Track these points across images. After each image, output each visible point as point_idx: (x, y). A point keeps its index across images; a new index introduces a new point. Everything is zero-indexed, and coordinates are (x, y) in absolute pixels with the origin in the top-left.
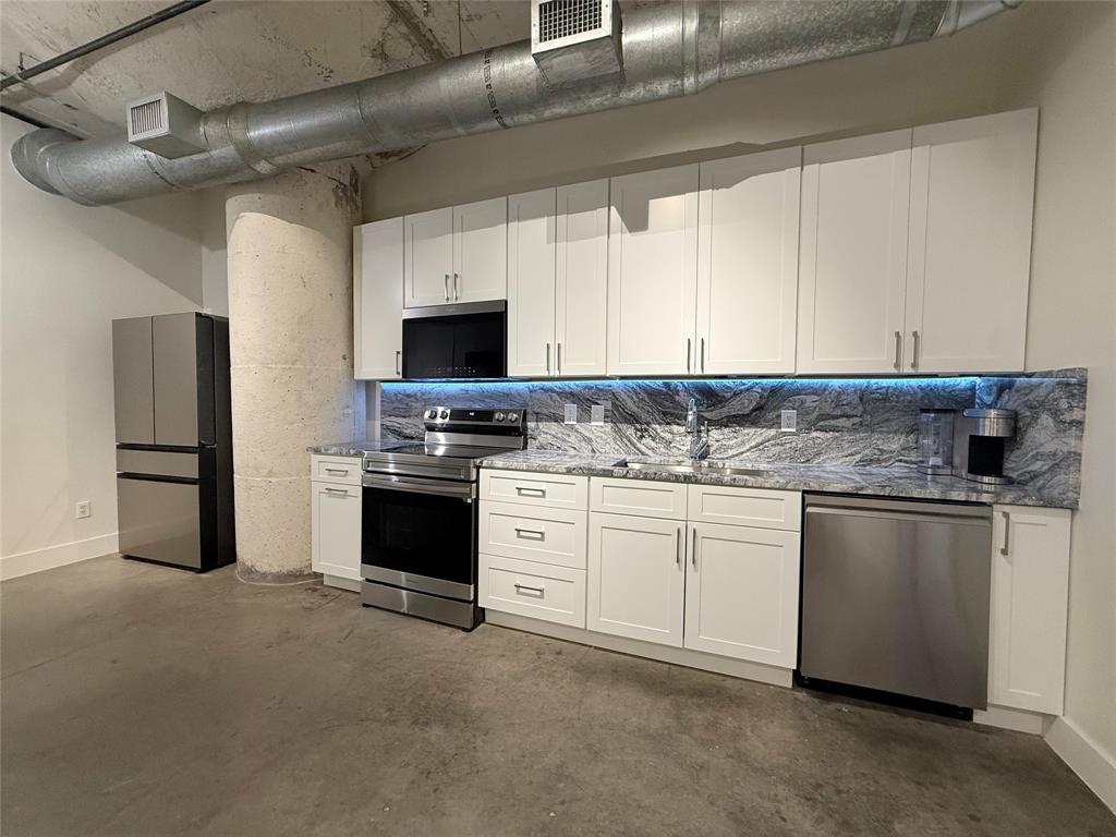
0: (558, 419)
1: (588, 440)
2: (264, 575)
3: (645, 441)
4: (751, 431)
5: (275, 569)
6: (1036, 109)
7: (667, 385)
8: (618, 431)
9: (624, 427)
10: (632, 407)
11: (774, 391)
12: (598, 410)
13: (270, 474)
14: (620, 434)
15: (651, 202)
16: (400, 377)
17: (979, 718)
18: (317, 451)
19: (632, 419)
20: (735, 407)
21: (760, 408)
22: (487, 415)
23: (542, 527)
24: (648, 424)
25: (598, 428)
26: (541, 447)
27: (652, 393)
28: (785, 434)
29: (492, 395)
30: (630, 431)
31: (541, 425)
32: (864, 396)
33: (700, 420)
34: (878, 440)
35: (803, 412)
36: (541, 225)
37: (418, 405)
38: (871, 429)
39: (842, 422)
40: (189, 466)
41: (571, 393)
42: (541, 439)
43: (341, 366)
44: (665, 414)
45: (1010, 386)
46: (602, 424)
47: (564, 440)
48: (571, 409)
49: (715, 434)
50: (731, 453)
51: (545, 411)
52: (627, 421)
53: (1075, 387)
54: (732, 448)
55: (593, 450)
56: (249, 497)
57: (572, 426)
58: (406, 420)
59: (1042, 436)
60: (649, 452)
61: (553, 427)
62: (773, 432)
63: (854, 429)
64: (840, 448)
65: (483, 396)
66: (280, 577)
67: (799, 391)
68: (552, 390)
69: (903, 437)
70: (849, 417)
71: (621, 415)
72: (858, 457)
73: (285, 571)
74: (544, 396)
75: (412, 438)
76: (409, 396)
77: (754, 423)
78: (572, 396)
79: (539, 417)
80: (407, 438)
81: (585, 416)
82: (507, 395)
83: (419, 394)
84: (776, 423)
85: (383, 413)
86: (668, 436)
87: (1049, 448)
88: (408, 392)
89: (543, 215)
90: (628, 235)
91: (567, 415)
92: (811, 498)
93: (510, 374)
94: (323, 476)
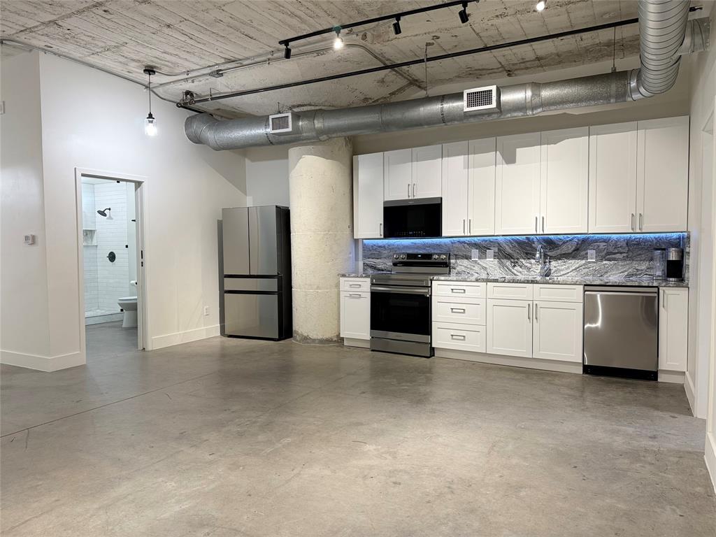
0: (468, 258)
1: (485, 269)
2: (314, 340)
3: (518, 268)
4: (573, 261)
5: (320, 337)
6: (688, 117)
7: (528, 239)
8: (501, 263)
9: (504, 261)
10: (509, 250)
11: (584, 241)
12: (490, 253)
13: (318, 288)
14: (503, 265)
15: (517, 150)
16: (382, 237)
18: (344, 276)
19: (509, 257)
20: (564, 249)
21: (577, 250)
22: (429, 256)
23: (464, 307)
24: (518, 259)
25: (490, 262)
26: (458, 273)
27: (520, 243)
28: (590, 262)
29: (430, 246)
30: (508, 263)
31: (458, 261)
32: (629, 243)
33: (546, 256)
34: (635, 265)
35: (598, 251)
36: (460, 160)
37: (386, 252)
38: (632, 259)
39: (618, 256)
40: (273, 285)
41: (475, 244)
42: (458, 269)
43: (348, 232)
44: (527, 254)
46: (492, 259)
47: (471, 269)
48: (475, 252)
49: (554, 263)
50: (562, 273)
51: (460, 253)
52: (506, 258)
54: (562, 270)
55: (488, 274)
56: (306, 300)
57: (476, 262)
58: (379, 260)
60: (518, 274)
61: (465, 262)
62: (584, 262)
63: (624, 259)
64: (618, 269)
65: (425, 246)
66: (322, 341)
67: (596, 241)
68: (464, 242)
69: (648, 263)
70: (621, 253)
71: (503, 255)
72: (626, 273)
73: (325, 337)
74: (460, 245)
75: (383, 270)
76: (380, 247)
77: (574, 258)
78: (476, 245)
79: (457, 257)
80: (379, 270)
81: (483, 255)
82: (439, 245)
83: (386, 246)
84: (585, 257)
85: (365, 257)
86: (529, 265)
88: (380, 245)
89: (461, 154)
90: (506, 165)
91: (473, 256)
92: (587, 288)
93: (443, 235)
94: (347, 288)
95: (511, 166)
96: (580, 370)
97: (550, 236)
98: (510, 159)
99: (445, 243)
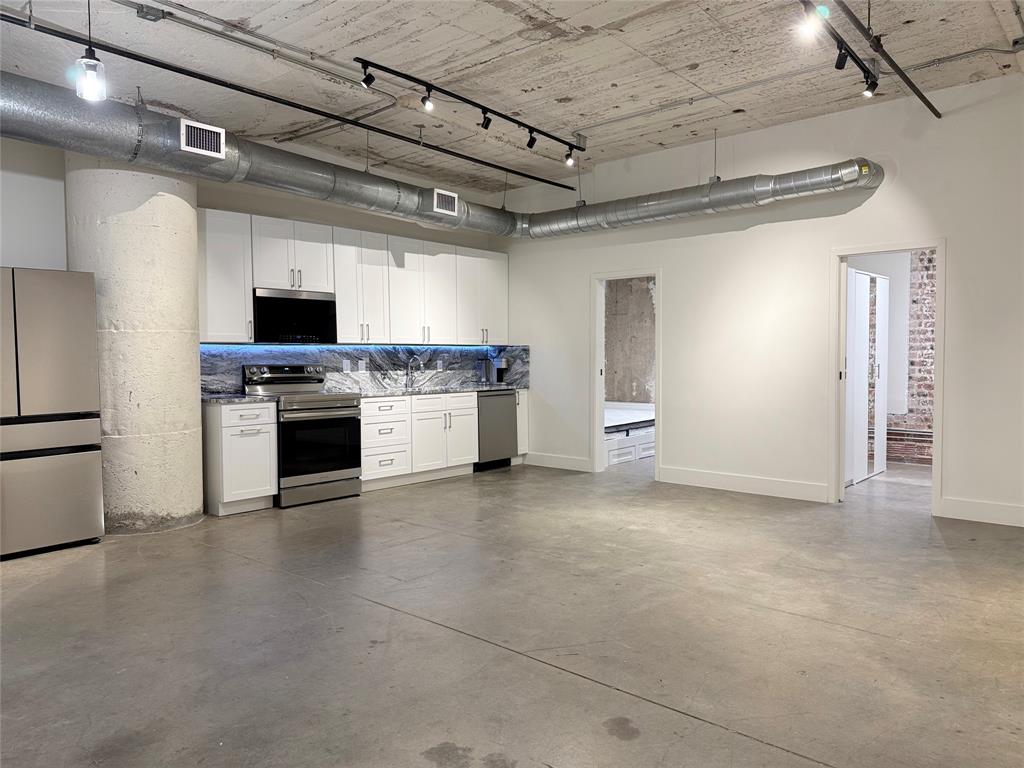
0: (339, 370)
1: (357, 382)
3: (387, 380)
4: (428, 372)
6: (507, 255)
7: (394, 348)
8: (373, 376)
9: (375, 372)
10: (379, 361)
11: (435, 351)
12: (362, 364)
14: (374, 377)
15: (406, 254)
16: (252, 341)
17: (515, 462)
19: (379, 368)
21: (430, 360)
22: (300, 369)
23: (391, 426)
24: (387, 370)
25: (362, 375)
27: (388, 353)
28: (439, 372)
30: (379, 375)
31: (328, 375)
32: (461, 354)
34: (465, 373)
35: (443, 359)
37: (224, 364)
38: (464, 368)
39: (456, 366)
41: (347, 353)
42: (328, 384)
44: (394, 364)
45: (504, 350)
46: (364, 372)
47: (343, 384)
48: (346, 363)
49: (414, 374)
51: (331, 365)
52: (377, 369)
53: (526, 350)
54: (421, 381)
55: (360, 389)
57: (348, 374)
58: (212, 377)
59: (517, 367)
60: (387, 387)
61: (336, 376)
62: (435, 372)
63: (459, 368)
64: (456, 377)
67: (442, 352)
68: (334, 351)
70: (457, 363)
71: (375, 366)
72: (461, 381)
74: (330, 355)
75: (219, 393)
76: (214, 356)
77: (428, 368)
78: (347, 355)
79: (326, 370)
80: (213, 393)
81: (355, 368)
83: (225, 355)
84: (435, 368)
86: (396, 377)
87: (521, 370)
88: (213, 352)
89: (355, 245)
90: (396, 268)
91: (345, 367)
92: (480, 394)
93: (339, 341)
94: (236, 421)
95: (400, 271)
96: (470, 470)
97: (412, 347)
98: (400, 264)
99: (311, 352)
